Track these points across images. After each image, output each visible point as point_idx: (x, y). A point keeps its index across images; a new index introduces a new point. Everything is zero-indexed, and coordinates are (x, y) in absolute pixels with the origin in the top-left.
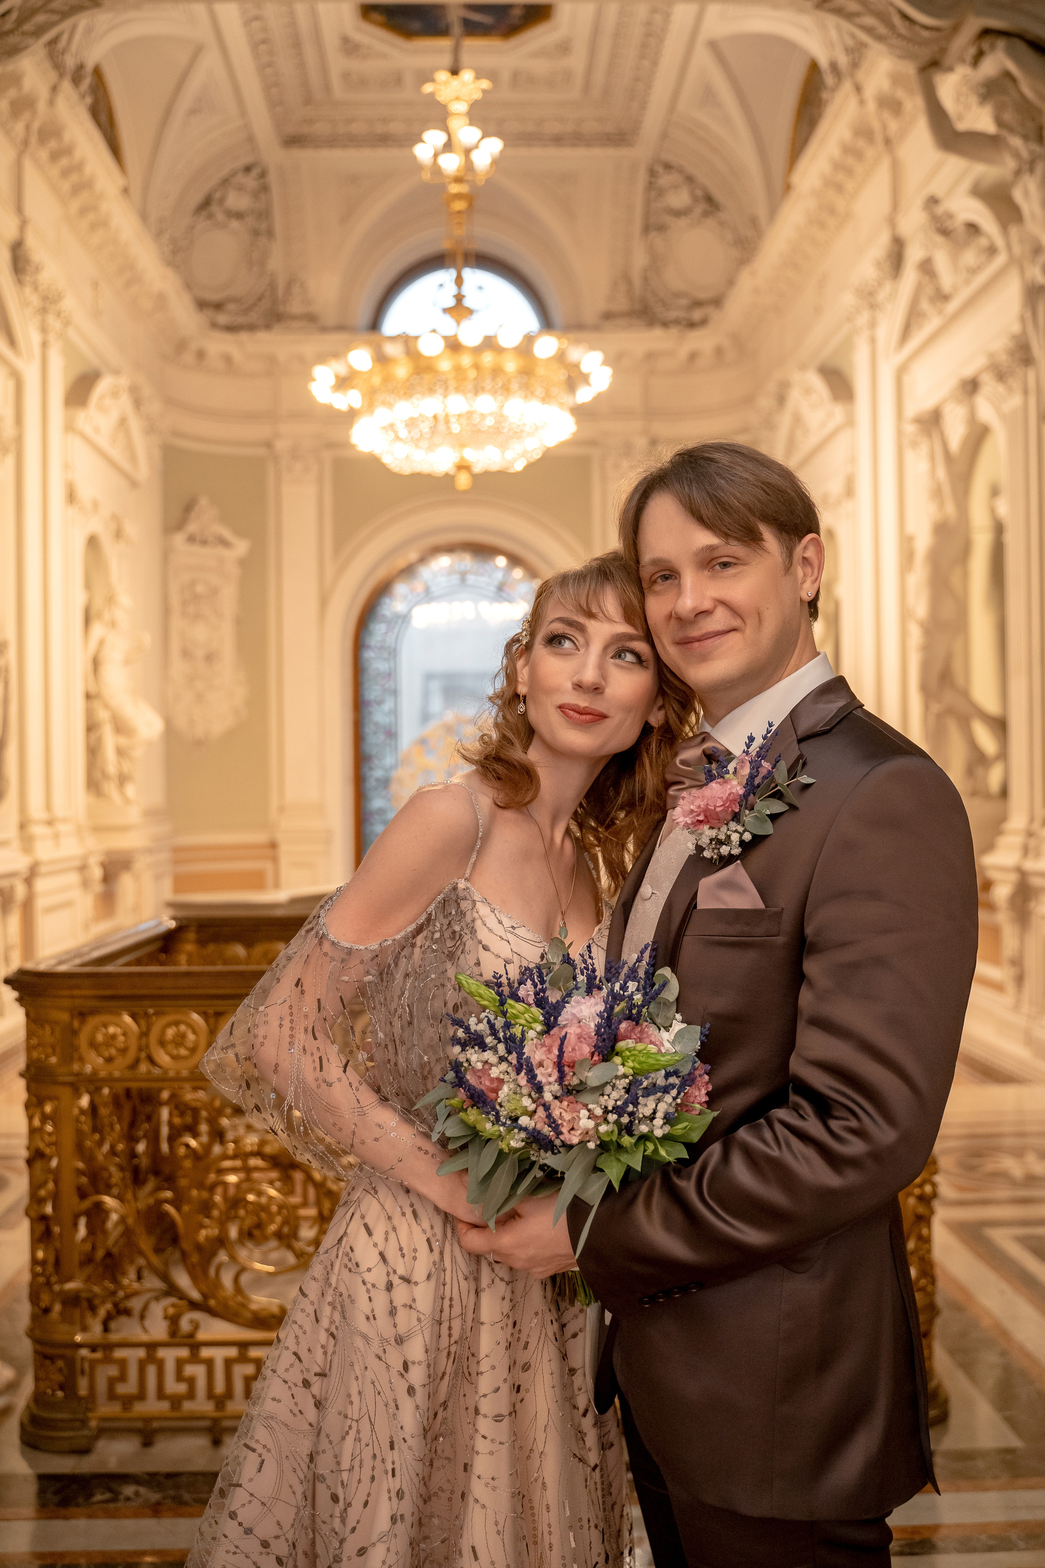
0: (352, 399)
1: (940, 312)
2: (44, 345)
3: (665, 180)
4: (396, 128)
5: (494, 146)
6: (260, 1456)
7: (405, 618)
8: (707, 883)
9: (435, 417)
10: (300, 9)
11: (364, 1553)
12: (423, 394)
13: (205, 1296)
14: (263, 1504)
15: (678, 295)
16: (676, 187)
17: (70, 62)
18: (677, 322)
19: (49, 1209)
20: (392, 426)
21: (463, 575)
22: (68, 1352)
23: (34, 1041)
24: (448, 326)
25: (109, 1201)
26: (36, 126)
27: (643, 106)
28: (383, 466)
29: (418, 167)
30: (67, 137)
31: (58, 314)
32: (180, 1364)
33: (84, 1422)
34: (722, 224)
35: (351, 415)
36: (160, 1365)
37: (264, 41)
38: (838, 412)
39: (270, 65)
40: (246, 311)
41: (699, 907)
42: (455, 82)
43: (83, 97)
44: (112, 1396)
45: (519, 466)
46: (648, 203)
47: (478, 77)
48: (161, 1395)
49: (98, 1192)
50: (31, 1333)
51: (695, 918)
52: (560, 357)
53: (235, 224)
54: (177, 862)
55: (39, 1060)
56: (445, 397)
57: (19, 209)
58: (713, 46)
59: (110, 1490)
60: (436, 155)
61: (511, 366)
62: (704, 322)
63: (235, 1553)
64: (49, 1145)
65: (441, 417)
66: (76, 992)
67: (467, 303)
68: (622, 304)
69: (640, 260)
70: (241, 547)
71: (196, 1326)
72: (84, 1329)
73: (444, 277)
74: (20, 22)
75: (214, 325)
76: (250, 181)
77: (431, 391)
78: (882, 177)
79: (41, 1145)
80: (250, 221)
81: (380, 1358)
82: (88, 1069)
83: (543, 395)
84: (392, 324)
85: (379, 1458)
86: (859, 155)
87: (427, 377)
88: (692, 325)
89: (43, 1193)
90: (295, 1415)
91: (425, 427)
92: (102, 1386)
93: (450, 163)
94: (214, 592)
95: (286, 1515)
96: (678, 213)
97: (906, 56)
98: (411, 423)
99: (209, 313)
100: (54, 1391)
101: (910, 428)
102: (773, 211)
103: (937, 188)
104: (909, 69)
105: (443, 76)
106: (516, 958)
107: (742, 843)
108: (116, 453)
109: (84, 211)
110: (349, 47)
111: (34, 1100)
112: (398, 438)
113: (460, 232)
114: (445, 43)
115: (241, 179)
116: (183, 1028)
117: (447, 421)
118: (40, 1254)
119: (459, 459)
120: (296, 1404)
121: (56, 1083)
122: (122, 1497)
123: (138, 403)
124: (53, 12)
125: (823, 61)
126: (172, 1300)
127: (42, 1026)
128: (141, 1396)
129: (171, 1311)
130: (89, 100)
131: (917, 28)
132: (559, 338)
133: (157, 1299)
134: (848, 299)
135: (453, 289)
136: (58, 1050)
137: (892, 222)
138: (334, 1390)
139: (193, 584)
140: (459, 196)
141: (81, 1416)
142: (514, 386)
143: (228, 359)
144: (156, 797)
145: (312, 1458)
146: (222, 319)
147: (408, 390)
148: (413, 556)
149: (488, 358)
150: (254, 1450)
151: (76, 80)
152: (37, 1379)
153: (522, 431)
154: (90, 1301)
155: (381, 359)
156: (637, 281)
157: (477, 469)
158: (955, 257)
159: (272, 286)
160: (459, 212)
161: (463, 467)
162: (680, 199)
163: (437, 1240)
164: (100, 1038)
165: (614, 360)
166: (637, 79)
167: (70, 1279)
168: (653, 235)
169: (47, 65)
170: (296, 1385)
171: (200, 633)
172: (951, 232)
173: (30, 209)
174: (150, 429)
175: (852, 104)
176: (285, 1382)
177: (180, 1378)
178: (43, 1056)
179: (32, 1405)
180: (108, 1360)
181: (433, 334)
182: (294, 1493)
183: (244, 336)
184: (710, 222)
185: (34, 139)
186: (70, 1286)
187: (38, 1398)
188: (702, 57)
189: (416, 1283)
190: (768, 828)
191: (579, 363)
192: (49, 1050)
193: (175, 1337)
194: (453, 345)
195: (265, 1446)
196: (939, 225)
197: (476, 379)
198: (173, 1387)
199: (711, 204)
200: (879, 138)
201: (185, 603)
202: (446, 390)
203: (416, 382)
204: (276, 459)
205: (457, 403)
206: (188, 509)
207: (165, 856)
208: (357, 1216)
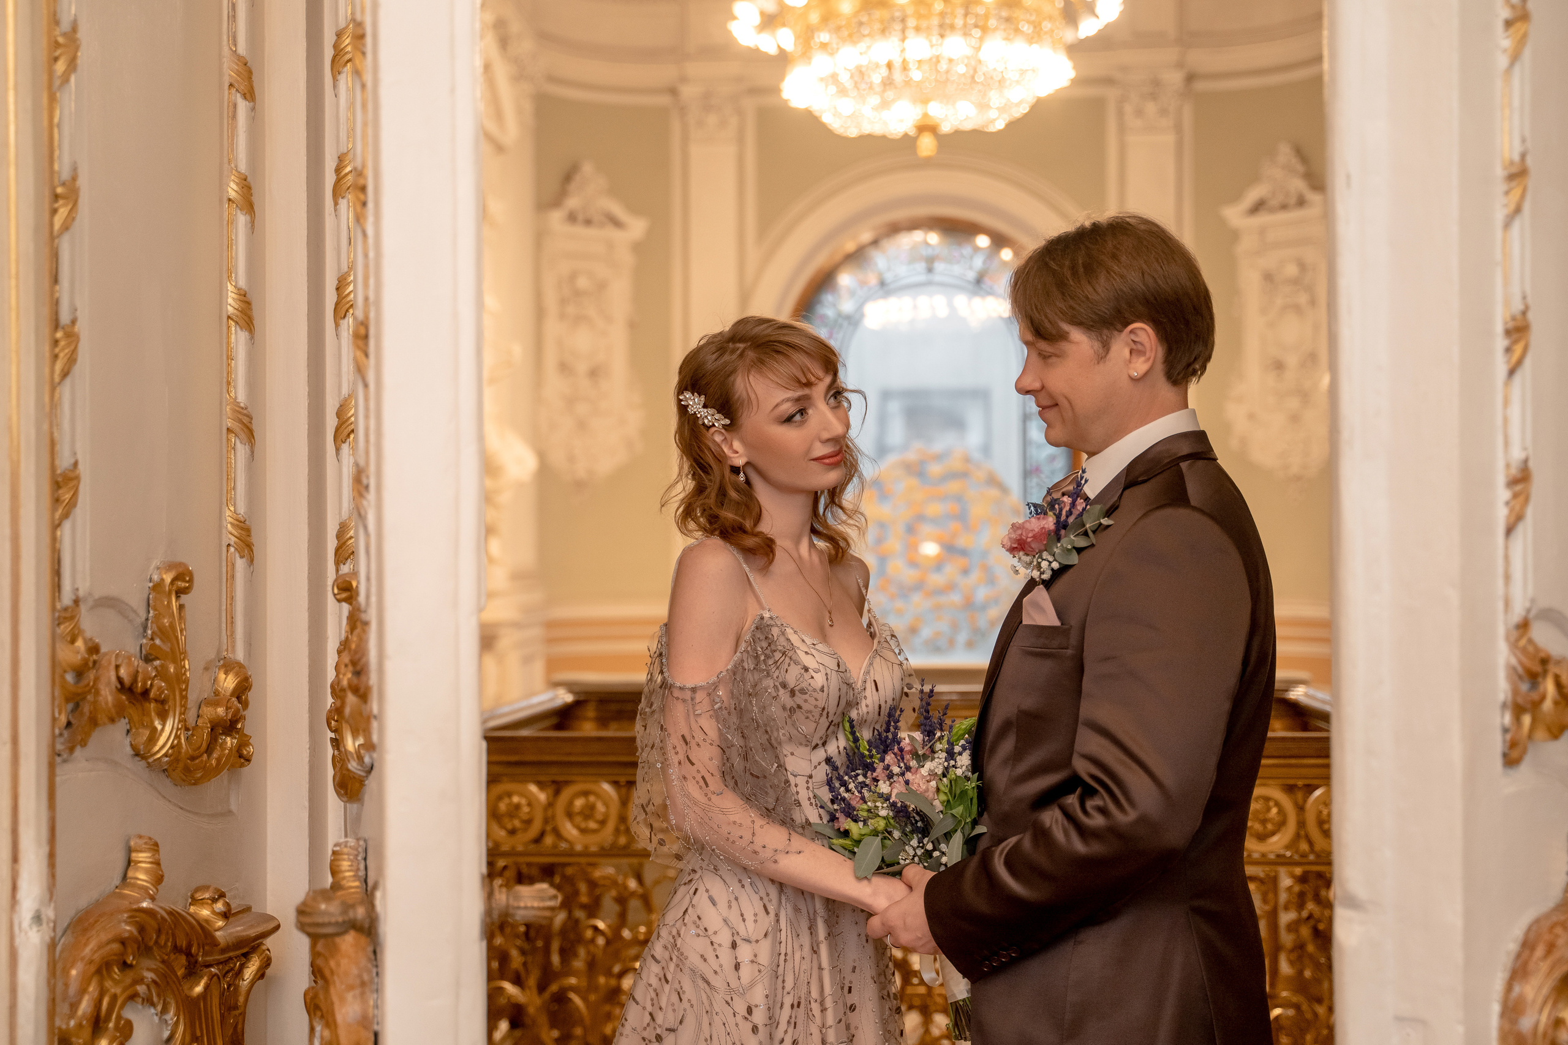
0: (785, 38)
7: (853, 320)
9: (889, 66)
20: (834, 77)
21: (930, 263)
35: (783, 60)
41: (1022, 623)
45: (1000, 125)
49: (502, 976)
51: (1019, 631)
56: (903, 40)
65: (897, 63)
70: (637, 227)
77: (884, 31)
81: (727, 1003)
83: (1030, 31)
87: (878, 13)
91: (876, 78)
94: (602, 286)
98: (860, 74)
106: (822, 668)
112: (841, 91)
116: (592, 798)
117: (905, 68)
119: (920, 117)
123: (504, 43)
139: (573, 277)
142: (992, 23)
144: (526, 556)
147: (854, 32)
148: (866, 237)
153: (1003, 78)
157: (946, 128)
161: (926, 127)
163: (772, 905)
164: (503, 808)
170: (650, 1041)
171: (582, 341)
174: (520, 76)
176: (643, 1039)
189: (756, 942)
190: (1074, 559)
197: (943, 15)
201: (563, 302)
202: (903, 31)
203: (865, 19)
204: (683, 111)
205: (918, 47)
206: (568, 178)
207: (536, 632)
208: (701, 890)
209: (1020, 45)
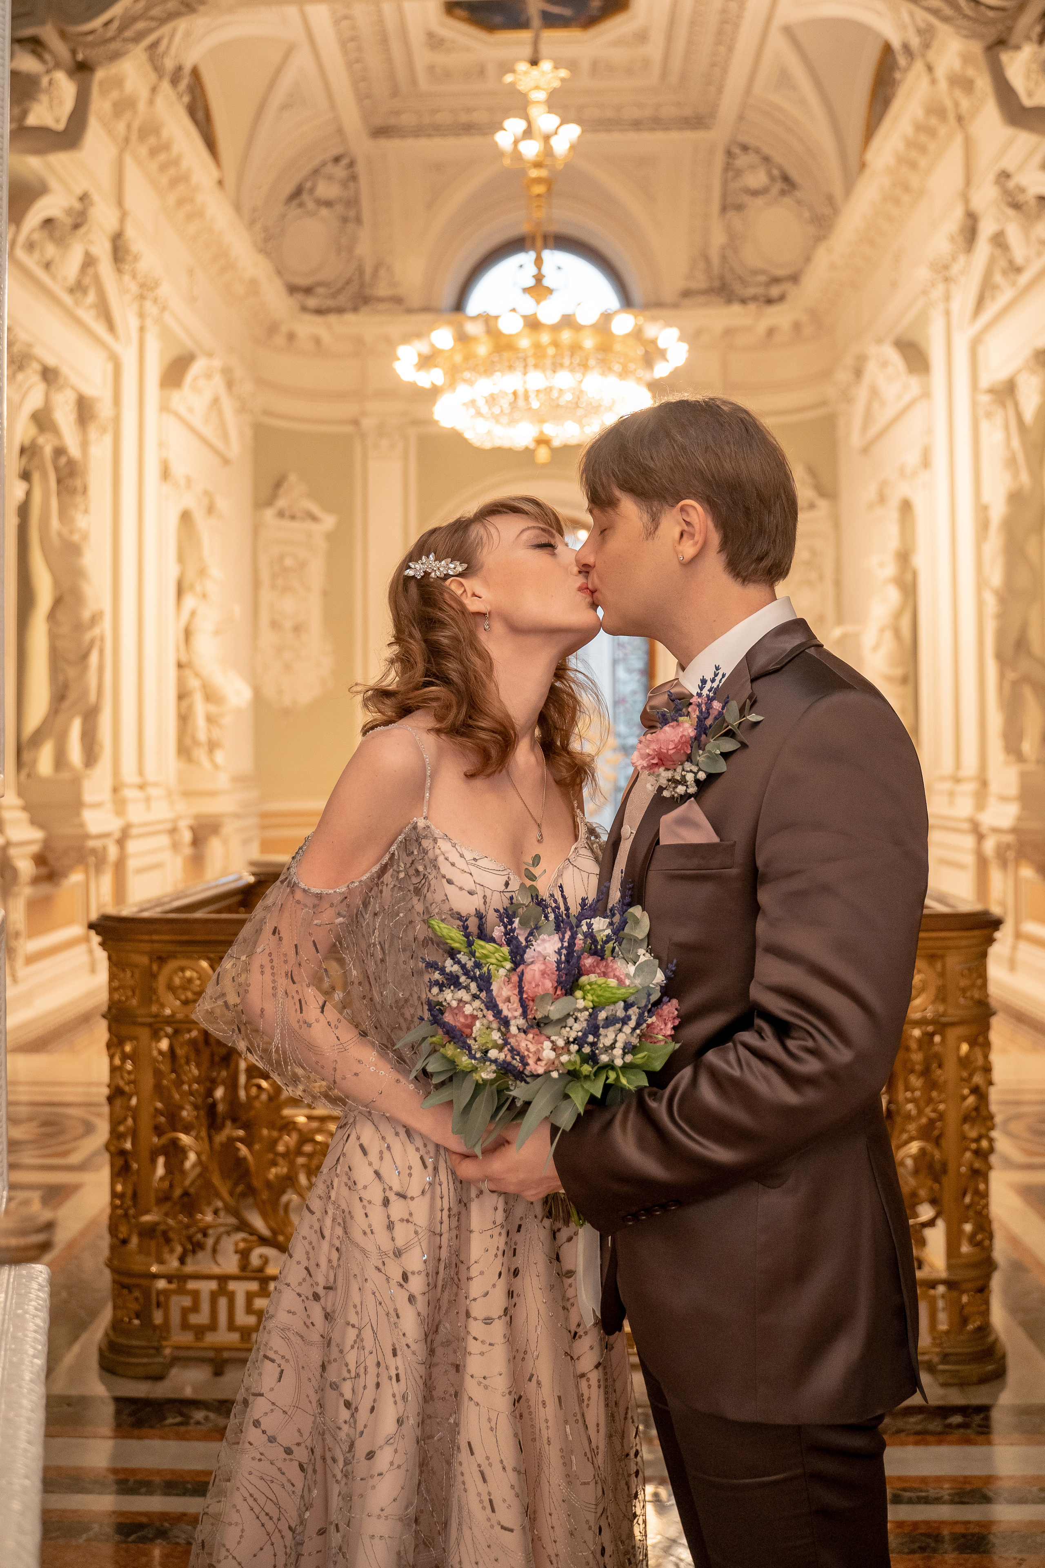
0: (435, 376)
1: (1014, 284)
2: (142, 329)
3: (742, 160)
4: (480, 117)
5: (572, 132)
6: (279, 1366)
8: (667, 819)
9: (515, 393)
10: (388, 9)
11: (373, 1457)
12: (502, 371)
13: (274, 1232)
14: (285, 1412)
15: (755, 272)
16: (752, 167)
17: (169, 64)
18: (755, 298)
19: (128, 1145)
20: (473, 402)
22: (144, 1282)
23: (116, 984)
24: (528, 306)
25: (185, 1139)
26: (136, 125)
27: (720, 90)
28: (465, 441)
29: (501, 154)
30: (165, 133)
31: (155, 301)
32: (250, 1297)
33: (158, 1349)
34: (799, 202)
35: (434, 392)
36: (231, 1298)
37: (352, 39)
38: (914, 383)
39: (358, 61)
40: (334, 295)
41: (662, 843)
42: (535, 72)
43: (180, 96)
44: (185, 1326)
46: (725, 183)
47: (556, 68)
48: (232, 1326)
49: (175, 1130)
50: (109, 1264)
51: (659, 853)
52: (637, 334)
53: (324, 212)
54: (264, 827)
55: (120, 1001)
56: (525, 374)
57: (120, 203)
58: (788, 31)
59: (182, 1414)
60: (516, 143)
61: (589, 343)
62: (782, 298)
63: (260, 1460)
64: (129, 1082)
65: (521, 393)
66: (155, 937)
67: (546, 282)
68: (700, 282)
69: (718, 238)
70: (329, 522)
71: (266, 1261)
72: (161, 1261)
73: (525, 259)
74: (122, 29)
75: (304, 309)
76: (339, 172)
77: (511, 368)
78: (955, 153)
79: (121, 1083)
80: (340, 209)
81: (379, 1270)
82: (168, 1012)
83: (620, 370)
84: (476, 304)
85: (383, 1365)
86: (931, 132)
87: (506, 355)
88: (770, 301)
89: (122, 1128)
90: (308, 1327)
91: (505, 403)
92: (175, 1317)
93: (530, 149)
94: (303, 565)
95: (306, 1423)
96: (755, 193)
97: (973, 35)
98: (492, 400)
99: (300, 296)
100: (130, 1319)
101: (985, 399)
102: (849, 187)
103: (1009, 163)
104: (976, 48)
105: (523, 66)
106: (479, 889)
107: (697, 781)
108: (209, 432)
109: (180, 203)
110: (434, 42)
111: (115, 1040)
112: (479, 414)
113: (540, 214)
114: (525, 36)
115: (330, 169)
117: (526, 397)
118: (119, 1188)
119: (538, 434)
120: (308, 1316)
121: (135, 1023)
122: (192, 1421)
123: (230, 384)
124: (152, 19)
125: (896, 44)
126: (241, 1235)
127: (124, 970)
128: (213, 1326)
129: (242, 1245)
130: (186, 99)
131: (982, 8)
132: (635, 317)
133: (228, 1233)
134: (923, 273)
135: (534, 270)
136: (137, 992)
137: (965, 198)
138: (341, 1302)
139: (281, 558)
140: (538, 181)
141: (155, 1344)
142: (592, 362)
143: (318, 341)
144: (245, 763)
145: (323, 1367)
146: (312, 302)
147: (488, 368)
149: (566, 336)
150: (273, 1361)
151: (175, 81)
152: (115, 1307)
153: (600, 406)
154: (165, 1233)
155: (462, 338)
156: (715, 260)
157: (556, 443)
158: (1026, 231)
159: (361, 270)
160: (539, 196)
161: (543, 441)
162: (757, 179)
163: (431, 1158)
164: (177, 981)
165: (692, 338)
166: (713, 65)
167: (147, 1212)
168: (731, 214)
169: (148, 67)
170: (307, 1298)
171: (288, 605)
172: (1022, 205)
173: (130, 202)
174: (242, 409)
175: (925, 81)
176: (299, 1295)
177: (249, 1310)
178: (123, 998)
179: (111, 1333)
180: (182, 1291)
181: (513, 313)
182: (310, 1402)
183: (332, 318)
184: (787, 200)
185: (134, 137)
186: (147, 1218)
187: (116, 1325)
188: (777, 42)
189: (412, 1198)
190: (722, 766)
191: (657, 339)
192: (130, 993)
193: (246, 1271)
194: (533, 324)
195: (283, 1357)
196: (1010, 199)
197: (554, 356)
198: (243, 1319)
199: (788, 182)
200: (951, 116)
201: (274, 576)
202: (525, 367)
203: (496, 359)
204: (363, 436)
205: (536, 380)
206: (278, 485)
207: (253, 821)
208: (353, 1137)
209: (612, 380)
